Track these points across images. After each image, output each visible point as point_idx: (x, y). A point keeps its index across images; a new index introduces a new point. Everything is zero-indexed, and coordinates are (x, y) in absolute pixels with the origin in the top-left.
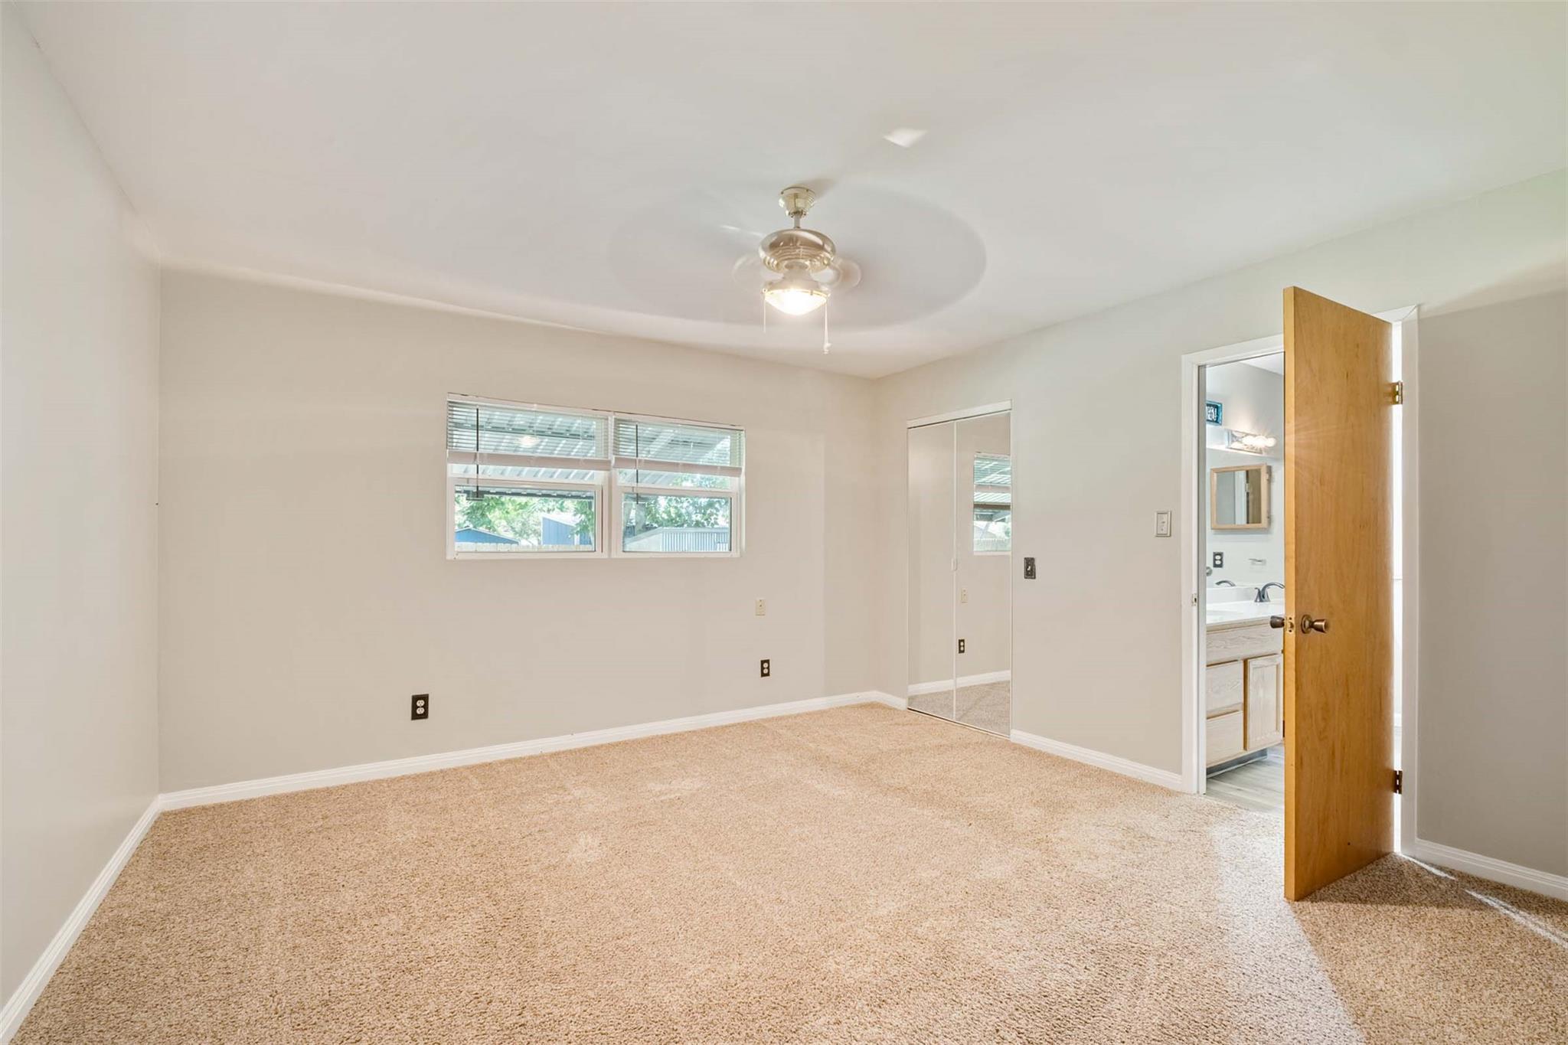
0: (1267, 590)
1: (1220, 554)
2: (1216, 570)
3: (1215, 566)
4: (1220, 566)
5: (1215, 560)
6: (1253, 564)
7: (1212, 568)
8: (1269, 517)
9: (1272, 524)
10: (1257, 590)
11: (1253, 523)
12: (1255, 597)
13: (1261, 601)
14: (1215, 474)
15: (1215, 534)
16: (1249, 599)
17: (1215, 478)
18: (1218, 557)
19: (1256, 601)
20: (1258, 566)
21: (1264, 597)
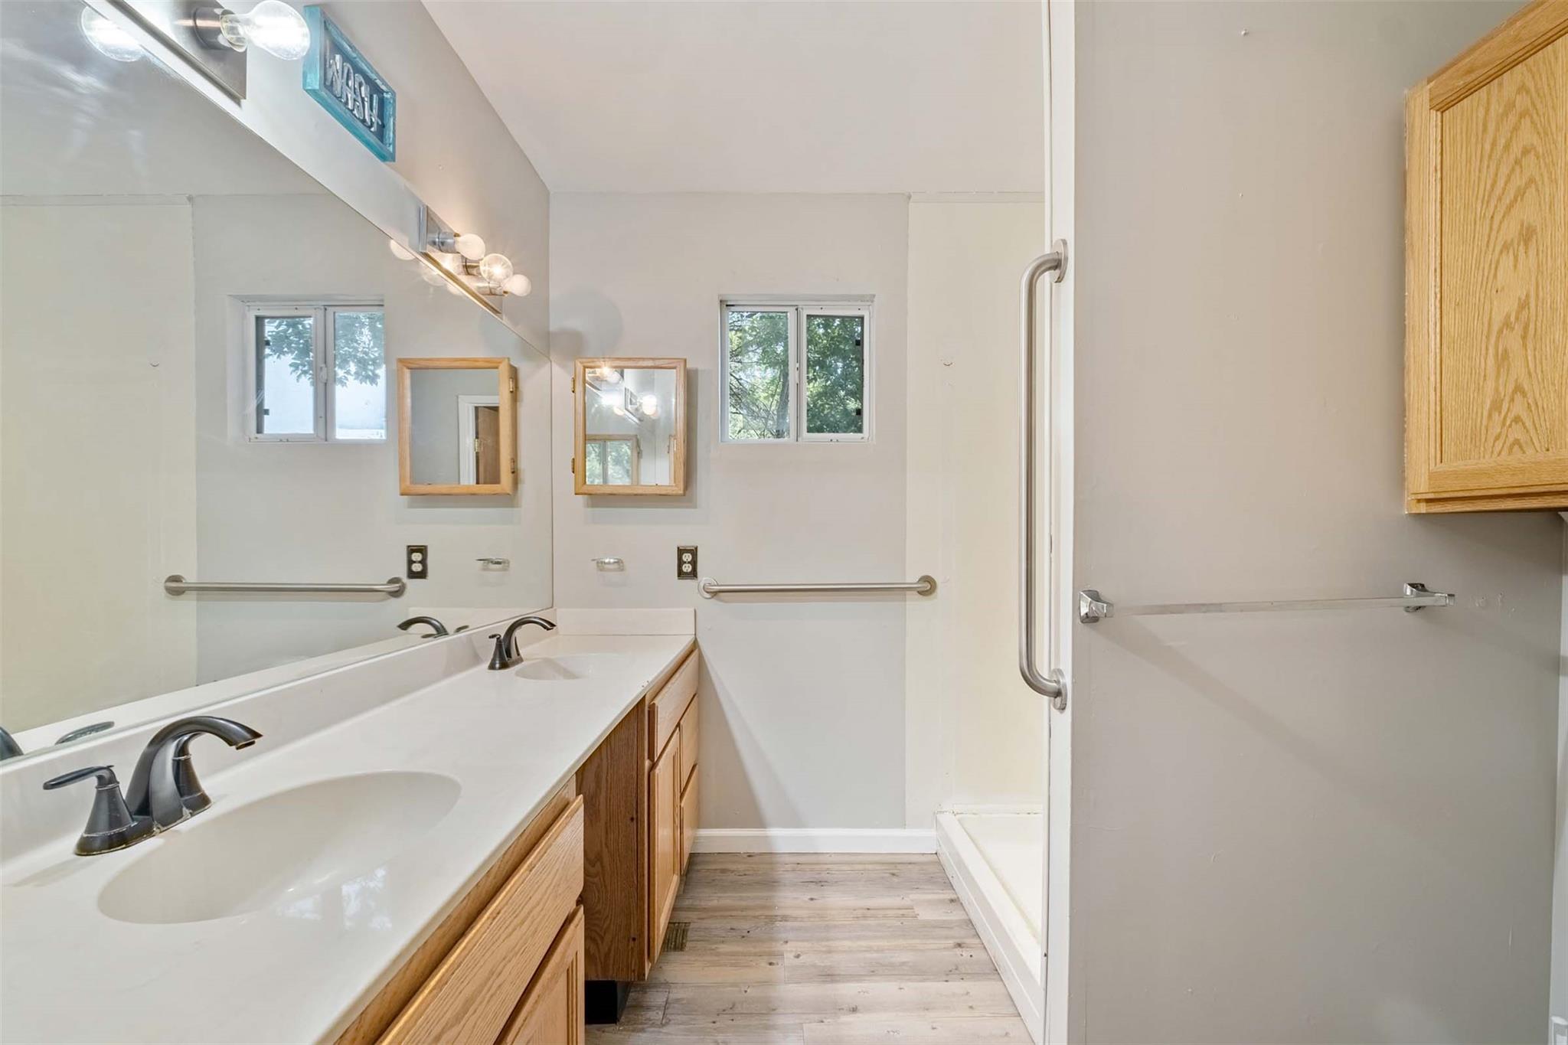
0: (518, 633)
1: (422, 550)
2: (412, 584)
3: (412, 575)
4: (422, 575)
5: (410, 562)
6: (485, 569)
7: (405, 580)
8: (514, 472)
9: (519, 486)
10: (495, 639)
11: (485, 483)
12: (491, 656)
13: (504, 666)
14: (407, 373)
15: (410, 506)
16: (476, 660)
17: (408, 382)
18: (416, 557)
19: (492, 667)
20: (494, 572)
21: (509, 655)
